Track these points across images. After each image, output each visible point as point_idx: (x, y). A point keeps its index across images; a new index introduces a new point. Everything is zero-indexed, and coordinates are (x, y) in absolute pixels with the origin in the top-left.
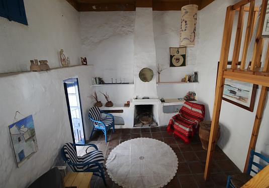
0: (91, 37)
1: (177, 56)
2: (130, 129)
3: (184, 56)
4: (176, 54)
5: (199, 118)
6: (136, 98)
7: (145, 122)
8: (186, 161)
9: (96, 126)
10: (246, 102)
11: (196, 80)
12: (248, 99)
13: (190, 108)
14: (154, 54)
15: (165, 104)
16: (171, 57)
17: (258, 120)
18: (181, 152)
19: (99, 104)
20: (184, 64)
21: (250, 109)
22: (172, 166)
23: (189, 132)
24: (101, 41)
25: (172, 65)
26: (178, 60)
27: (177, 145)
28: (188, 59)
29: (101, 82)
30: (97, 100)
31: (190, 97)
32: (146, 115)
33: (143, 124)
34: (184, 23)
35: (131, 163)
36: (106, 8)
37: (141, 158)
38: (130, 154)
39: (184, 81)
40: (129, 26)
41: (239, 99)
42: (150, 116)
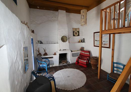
0: (36, 21)
1: (76, 32)
2: (57, 66)
3: (78, 32)
4: (75, 31)
5: (88, 56)
6: (60, 50)
7: (64, 62)
8: (88, 74)
9: (41, 65)
10: (107, 45)
11: (84, 42)
12: (107, 44)
13: (84, 53)
14: (67, 30)
15: (73, 53)
16: (74, 32)
17: (113, 51)
18: (85, 71)
19: (40, 54)
20: (79, 35)
21: (109, 48)
22: (84, 77)
23: (86, 62)
24: (41, 23)
25: (74, 35)
26: (76, 33)
27: (82, 69)
28: (80, 33)
29: (41, 43)
30: (39, 52)
31: (82, 49)
32: (63, 59)
33: (63, 63)
34: (82, 16)
35: (65, 79)
36: (44, 8)
37: (68, 77)
38: (62, 76)
39: (79, 42)
40: (55, 17)
41: (104, 45)
42: (65, 60)
